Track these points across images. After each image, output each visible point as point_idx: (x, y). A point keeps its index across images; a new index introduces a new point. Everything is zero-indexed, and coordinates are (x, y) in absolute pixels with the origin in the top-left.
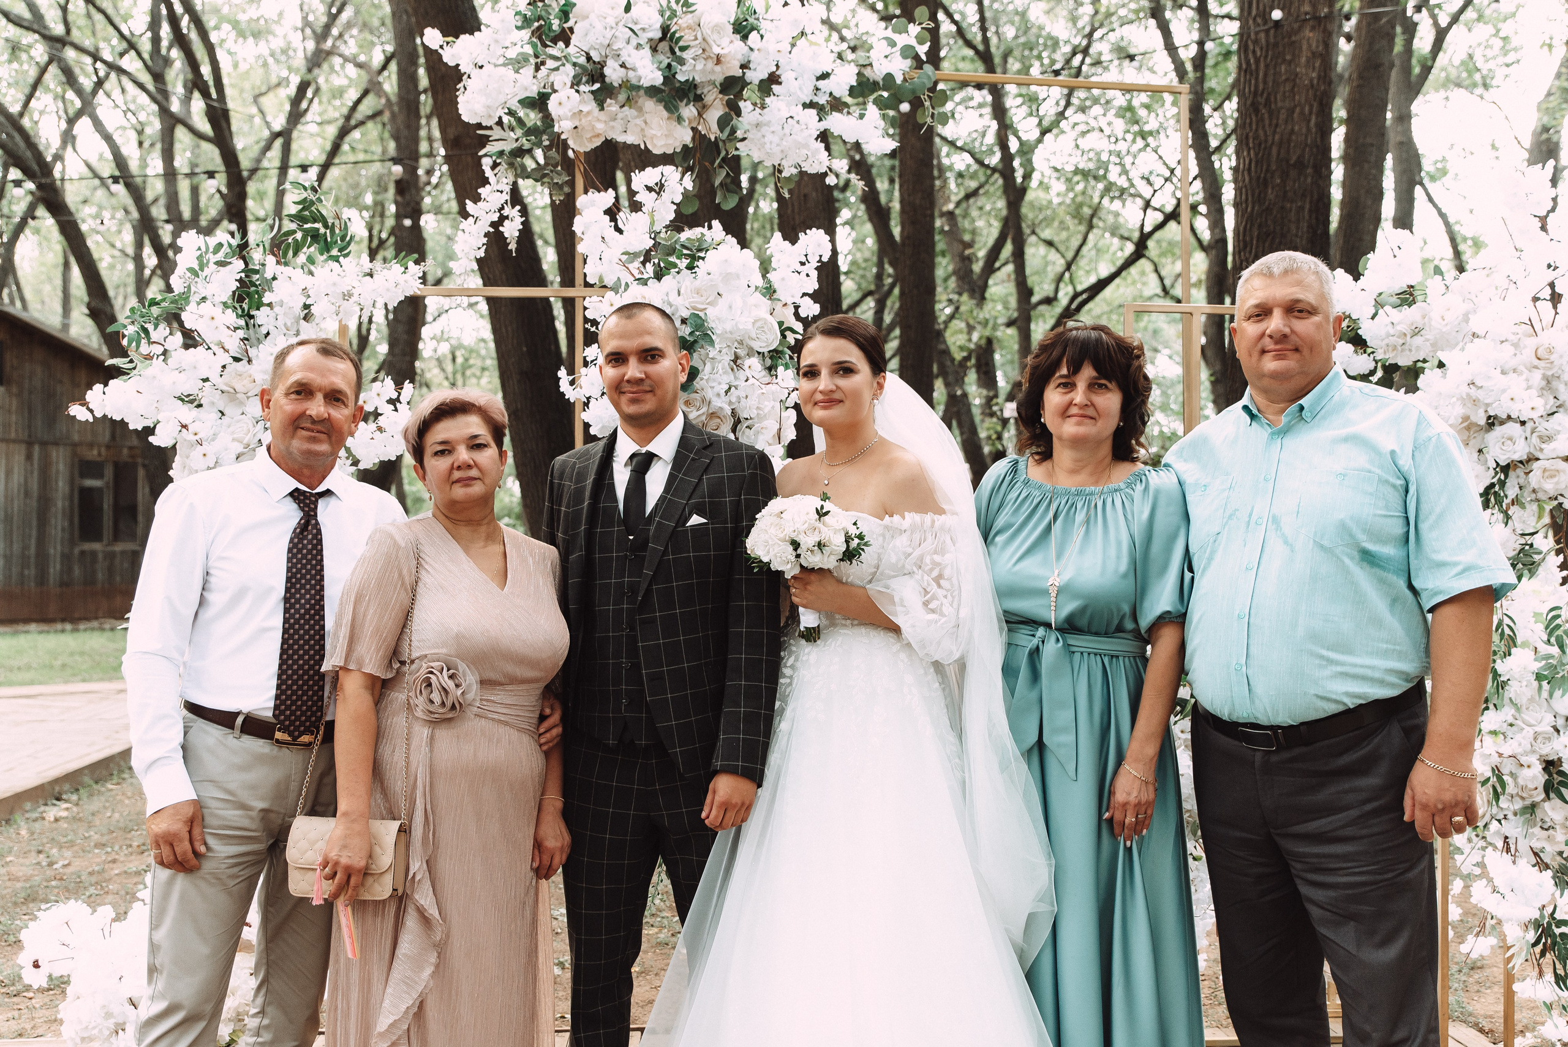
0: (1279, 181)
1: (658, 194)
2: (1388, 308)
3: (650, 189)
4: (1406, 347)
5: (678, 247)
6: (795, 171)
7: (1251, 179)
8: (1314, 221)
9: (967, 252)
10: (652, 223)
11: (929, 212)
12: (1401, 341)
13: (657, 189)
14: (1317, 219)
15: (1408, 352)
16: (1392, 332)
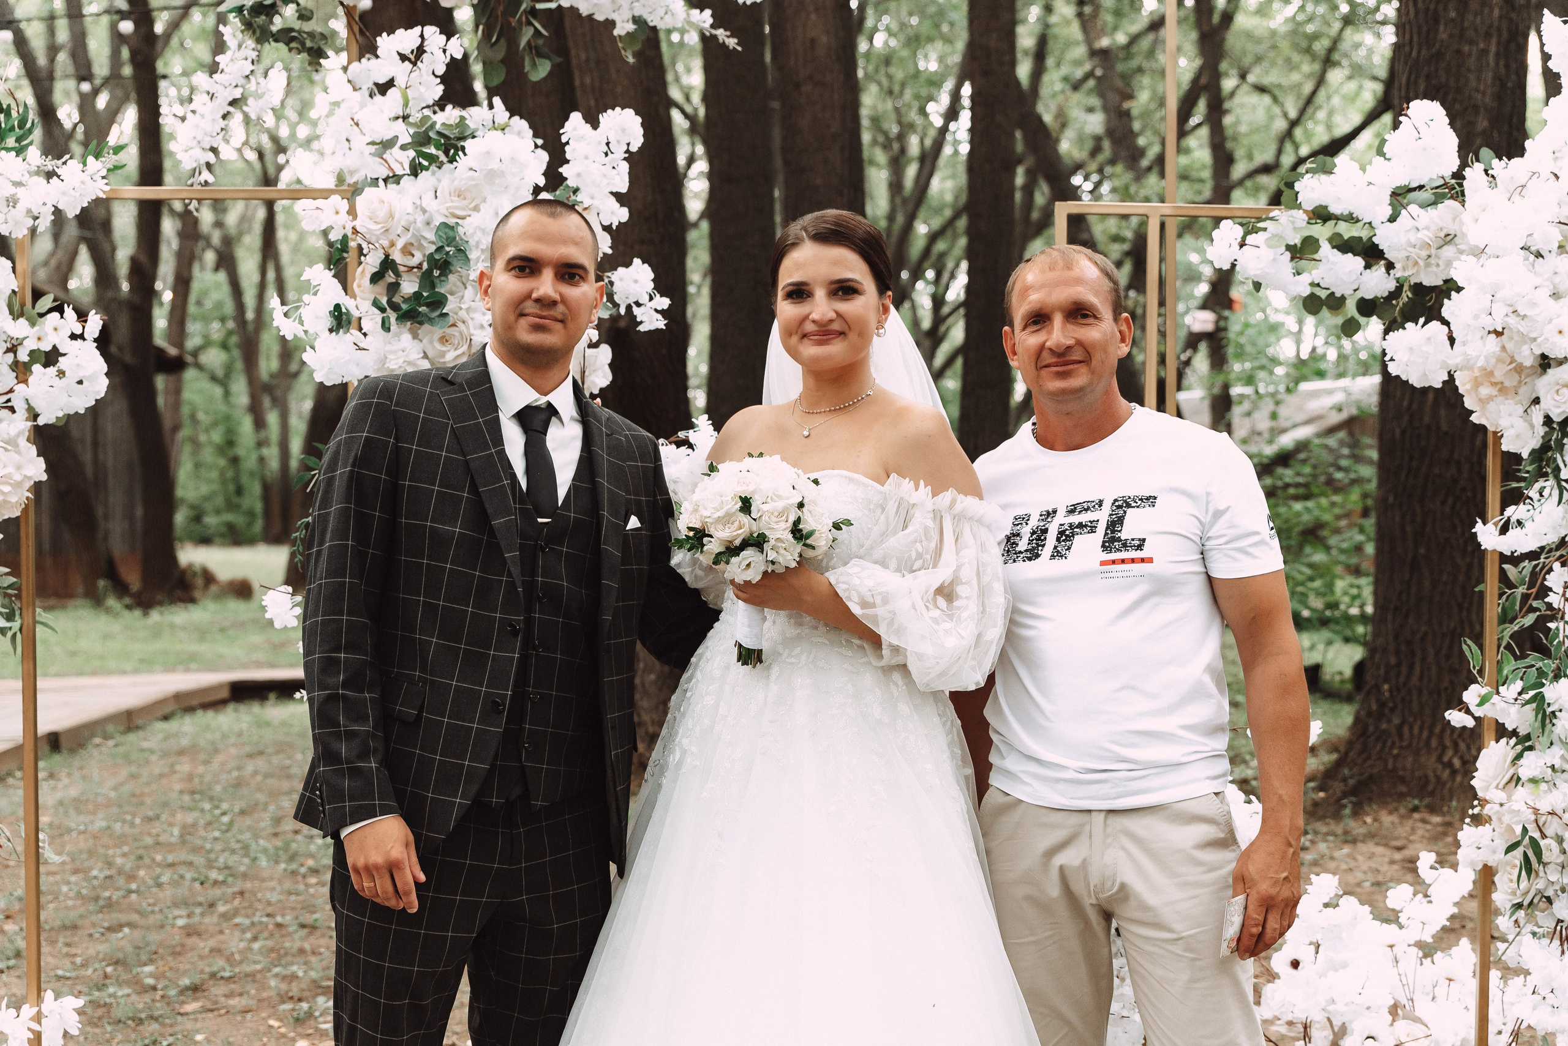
0: (1453, 14)
1: (414, 64)
2: (1413, 208)
3: (403, 58)
4: (1432, 261)
5: (432, 134)
6: (631, 27)
7: (1417, 13)
8: (1502, 70)
9: (1126, 105)
10: (406, 104)
11: (1007, 58)
12: (1424, 253)
13: (412, 57)
14: (1507, 66)
15: (1434, 269)
16: (1413, 240)
